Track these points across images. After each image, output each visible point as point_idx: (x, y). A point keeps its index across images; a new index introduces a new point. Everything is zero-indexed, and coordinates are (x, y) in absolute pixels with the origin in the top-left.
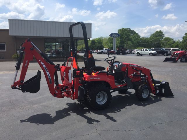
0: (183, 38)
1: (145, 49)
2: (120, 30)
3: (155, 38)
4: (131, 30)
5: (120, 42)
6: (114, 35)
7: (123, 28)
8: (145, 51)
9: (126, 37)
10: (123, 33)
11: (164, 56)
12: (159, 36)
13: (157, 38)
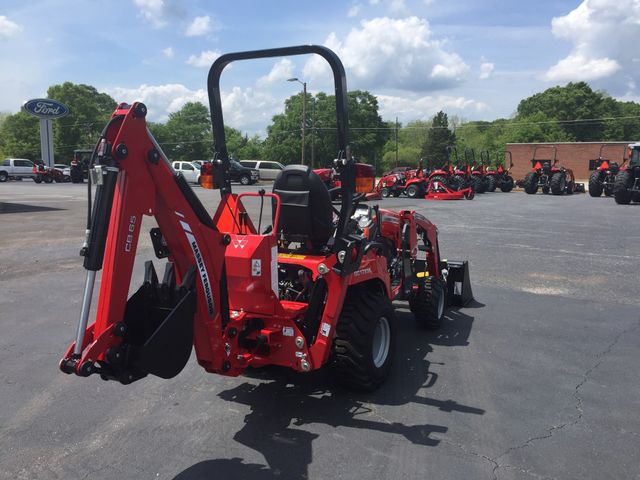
0: (270, 130)
1: (181, 163)
2: (57, 88)
3: (187, 127)
4: (97, 93)
5: (60, 135)
6: (42, 108)
7: (70, 85)
8: (183, 168)
9: (83, 116)
10: (72, 104)
11: (243, 184)
12: (196, 120)
13: (193, 126)
